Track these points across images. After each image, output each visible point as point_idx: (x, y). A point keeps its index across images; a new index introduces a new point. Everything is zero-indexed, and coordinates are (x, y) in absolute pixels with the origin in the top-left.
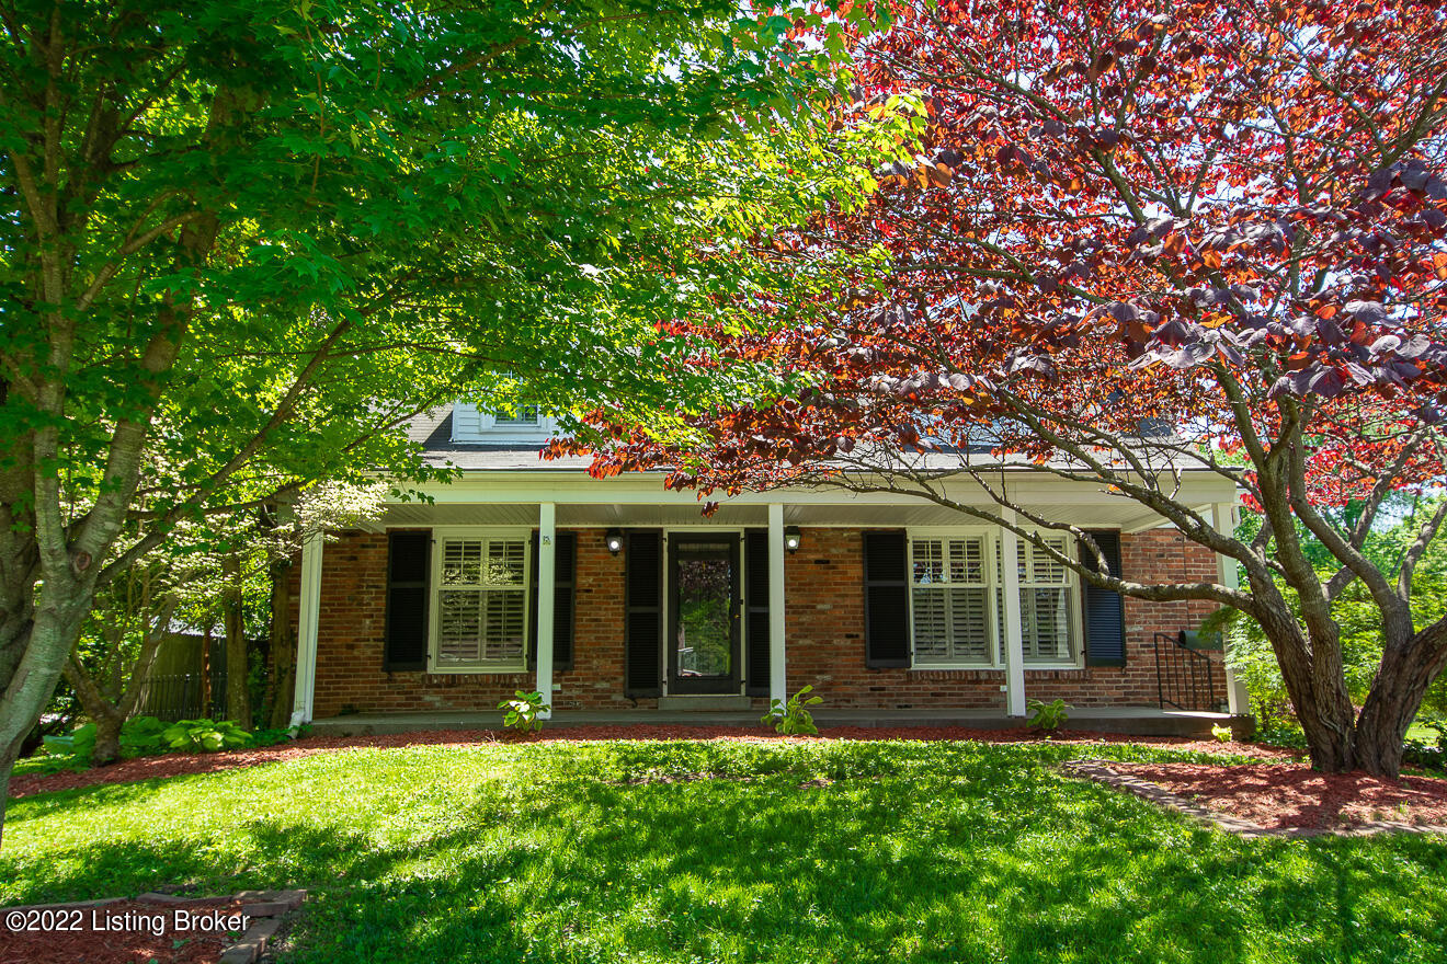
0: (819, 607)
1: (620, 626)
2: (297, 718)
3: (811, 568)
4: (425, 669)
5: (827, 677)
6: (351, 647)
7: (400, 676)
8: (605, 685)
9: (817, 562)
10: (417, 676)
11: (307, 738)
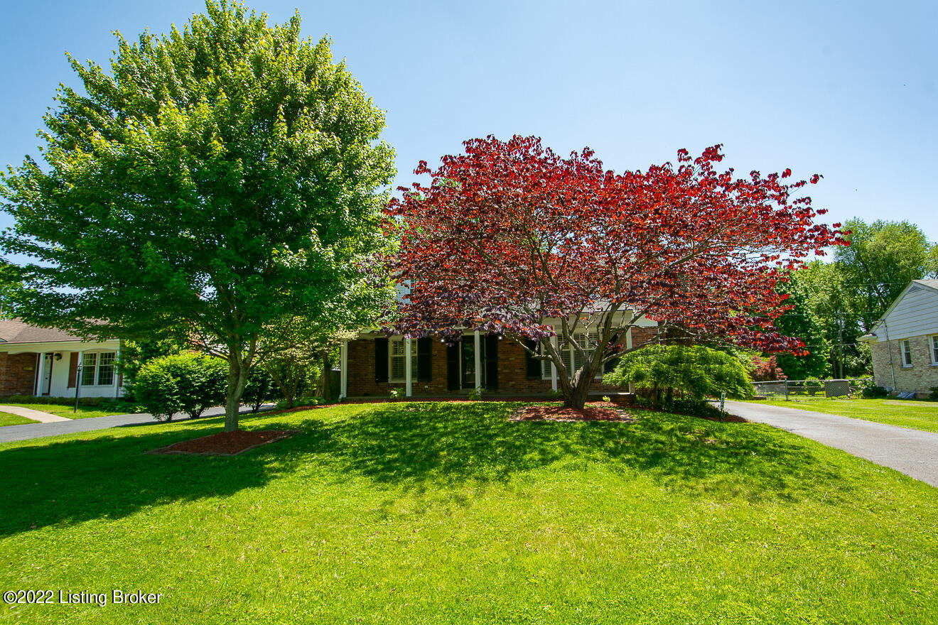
0: (511, 359)
1: (446, 367)
2: (341, 396)
3: (507, 346)
4: (387, 381)
5: (513, 383)
6: (366, 375)
7: (380, 384)
8: (442, 386)
9: (510, 344)
10: (386, 384)
11: (344, 401)
